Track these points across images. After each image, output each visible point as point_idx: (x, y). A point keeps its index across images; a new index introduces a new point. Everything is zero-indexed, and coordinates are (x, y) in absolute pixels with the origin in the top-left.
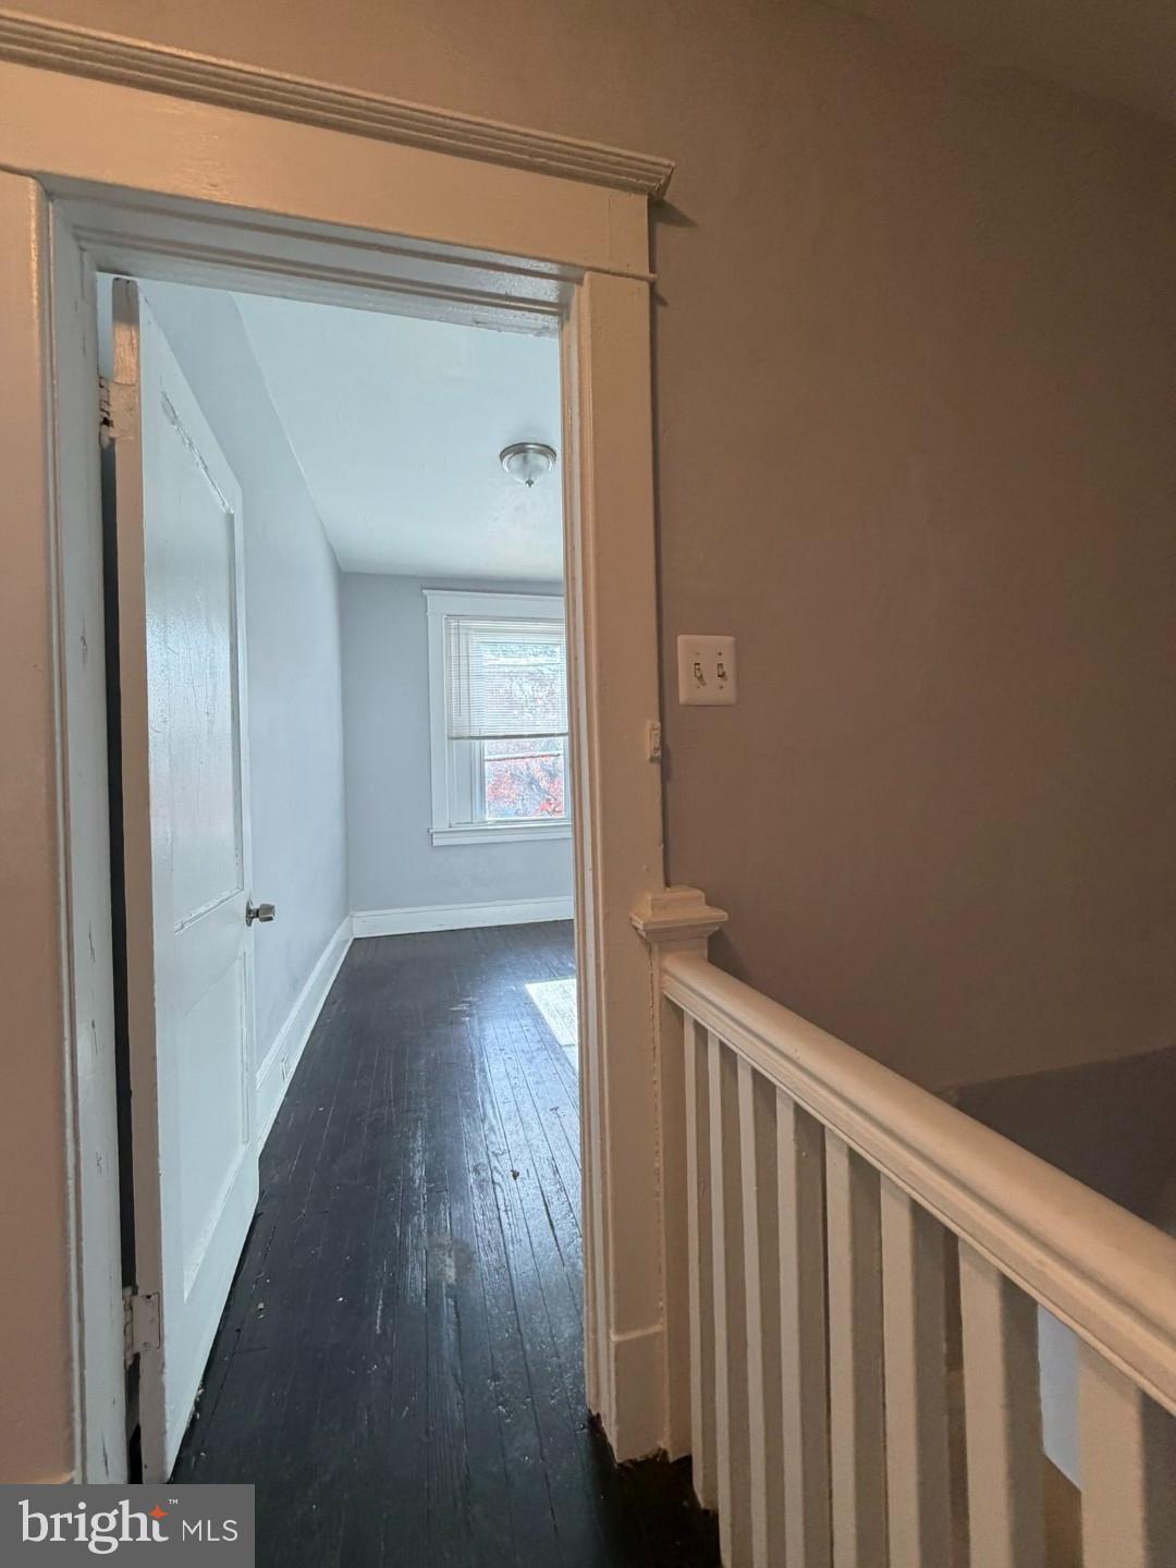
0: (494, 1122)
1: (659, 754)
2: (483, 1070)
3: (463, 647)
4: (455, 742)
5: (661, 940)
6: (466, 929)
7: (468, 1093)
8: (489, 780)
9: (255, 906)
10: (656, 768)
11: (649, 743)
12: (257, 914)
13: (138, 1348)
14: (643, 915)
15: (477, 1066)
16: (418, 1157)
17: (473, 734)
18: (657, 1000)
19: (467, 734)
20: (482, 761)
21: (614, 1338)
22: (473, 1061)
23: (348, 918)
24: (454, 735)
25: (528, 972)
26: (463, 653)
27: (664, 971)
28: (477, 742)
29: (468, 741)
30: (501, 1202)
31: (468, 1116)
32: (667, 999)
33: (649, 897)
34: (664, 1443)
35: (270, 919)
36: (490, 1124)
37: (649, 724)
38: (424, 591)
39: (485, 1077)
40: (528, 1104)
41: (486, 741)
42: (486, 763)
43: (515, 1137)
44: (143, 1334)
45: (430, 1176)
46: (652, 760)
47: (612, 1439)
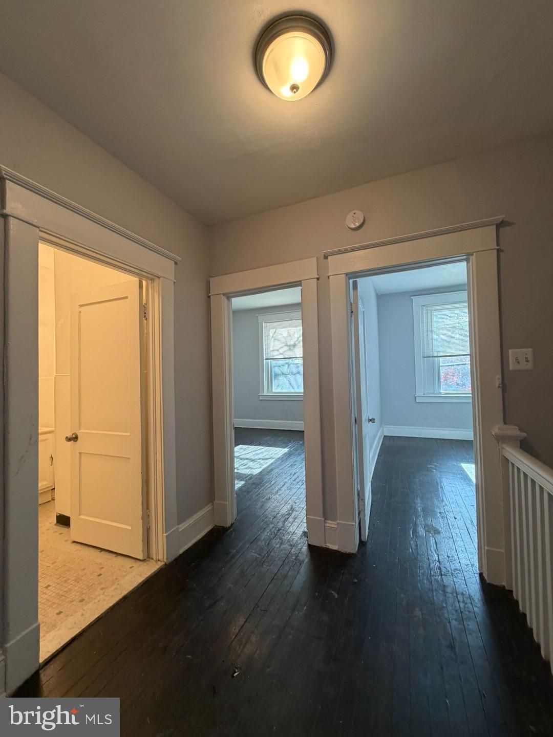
0: (447, 503)
1: (501, 386)
2: (442, 487)
3: (429, 318)
4: (426, 359)
5: (501, 439)
6: (432, 438)
7: (436, 493)
8: (442, 374)
9: (370, 418)
10: (500, 390)
11: (497, 382)
12: (371, 420)
13: (360, 510)
14: (495, 430)
15: (439, 486)
16: (419, 505)
17: (434, 355)
18: (501, 456)
19: (432, 355)
20: (439, 367)
21: (486, 548)
22: (437, 483)
23: (382, 428)
24: (425, 356)
25: (462, 459)
26: (429, 320)
27: (503, 448)
28: (436, 358)
29: (432, 358)
30: (450, 523)
31: (436, 499)
32: (505, 457)
33: (497, 426)
34: (504, 584)
35: (374, 422)
36: (445, 503)
37: (497, 377)
38: (412, 297)
39: (443, 490)
40: (461, 501)
41: (440, 358)
42: (441, 368)
43: (455, 509)
44: (361, 507)
45: (423, 510)
46: (499, 387)
47: (486, 577)
